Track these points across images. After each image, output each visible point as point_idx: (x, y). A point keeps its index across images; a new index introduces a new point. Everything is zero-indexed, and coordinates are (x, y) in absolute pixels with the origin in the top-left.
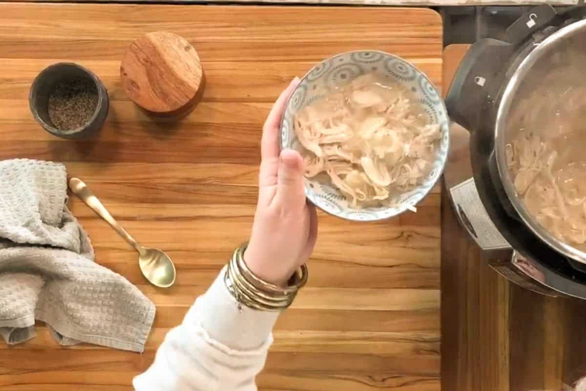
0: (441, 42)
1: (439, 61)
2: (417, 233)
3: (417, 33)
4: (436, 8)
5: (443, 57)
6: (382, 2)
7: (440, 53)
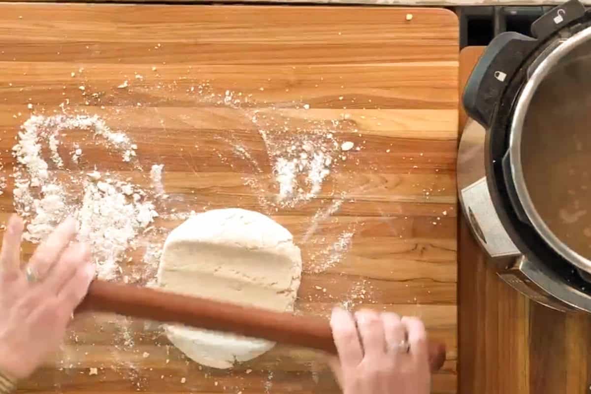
0: (458, 44)
1: (456, 64)
2: (432, 246)
3: (432, 35)
4: (452, 8)
5: (460, 60)
6: (394, 2)
7: (456, 56)
